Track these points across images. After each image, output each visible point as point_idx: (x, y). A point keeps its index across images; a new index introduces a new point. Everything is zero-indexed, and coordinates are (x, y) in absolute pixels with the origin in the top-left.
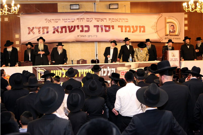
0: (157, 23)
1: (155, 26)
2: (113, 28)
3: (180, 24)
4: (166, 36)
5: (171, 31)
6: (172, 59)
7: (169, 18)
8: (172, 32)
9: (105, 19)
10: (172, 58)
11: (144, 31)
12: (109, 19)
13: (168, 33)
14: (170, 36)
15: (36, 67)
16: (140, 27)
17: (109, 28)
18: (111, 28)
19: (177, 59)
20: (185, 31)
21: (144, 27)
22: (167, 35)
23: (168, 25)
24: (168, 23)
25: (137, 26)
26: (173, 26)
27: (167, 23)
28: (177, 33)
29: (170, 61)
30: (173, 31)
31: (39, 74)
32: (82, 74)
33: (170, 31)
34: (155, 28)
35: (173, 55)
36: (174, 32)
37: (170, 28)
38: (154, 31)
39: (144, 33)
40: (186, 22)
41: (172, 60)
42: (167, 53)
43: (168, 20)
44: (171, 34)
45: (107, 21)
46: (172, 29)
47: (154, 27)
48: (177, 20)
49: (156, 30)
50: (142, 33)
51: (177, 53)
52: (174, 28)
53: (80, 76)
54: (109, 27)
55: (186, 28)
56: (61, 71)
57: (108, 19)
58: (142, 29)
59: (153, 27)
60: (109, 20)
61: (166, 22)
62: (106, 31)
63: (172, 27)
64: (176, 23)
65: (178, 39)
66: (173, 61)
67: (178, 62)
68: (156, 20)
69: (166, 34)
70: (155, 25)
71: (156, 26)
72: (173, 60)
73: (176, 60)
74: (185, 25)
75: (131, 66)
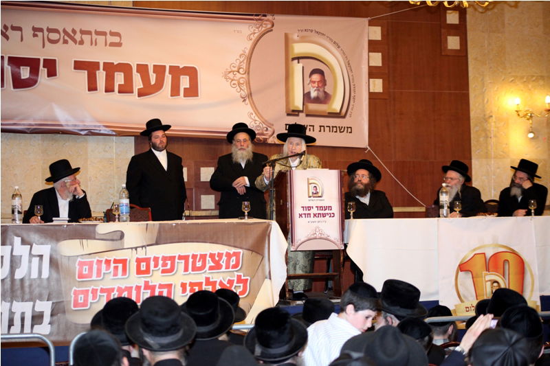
0: (250, 58)
1: (241, 71)
2: (52, 73)
3: (349, 64)
4: (288, 115)
5: (314, 94)
6: (309, 208)
7: (303, 40)
8: (317, 100)
9: (14, 28)
10: (310, 204)
11: (192, 91)
12: (35, 29)
13: (298, 103)
14: (307, 115)
16: (176, 72)
17: (35, 71)
18: (43, 71)
19: (330, 208)
20: (373, 97)
21: (192, 72)
22: (295, 113)
23: (297, 67)
24: (298, 58)
25: (164, 67)
26: (320, 72)
27: (293, 59)
28: (336, 106)
29: (301, 215)
30: (321, 95)
33: (307, 96)
34: (241, 81)
35: (312, 190)
36: (325, 98)
37: (307, 80)
38: (235, 93)
39: (191, 101)
40: (377, 59)
41: (307, 212)
42: (286, 183)
43: (299, 48)
44: (313, 107)
45: (22, 40)
46: (316, 85)
47: (238, 75)
48: (339, 47)
49: (244, 87)
50: (181, 99)
51: (329, 181)
52: (323, 82)
54: (33, 64)
55: (378, 86)
57: (28, 32)
58: (185, 82)
59: (231, 75)
60: (35, 35)
61: (291, 57)
62: (19, 83)
63: (316, 77)
64: (333, 59)
65: (341, 130)
66: (315, 215)
67: (336, 221)
68: (249, 45)
69: (292, 108)
70: (244, 66)
71: (248, 72)
72: (314, 211)
73: (327, 211)
74: (373, 73)
75: (122, 236)
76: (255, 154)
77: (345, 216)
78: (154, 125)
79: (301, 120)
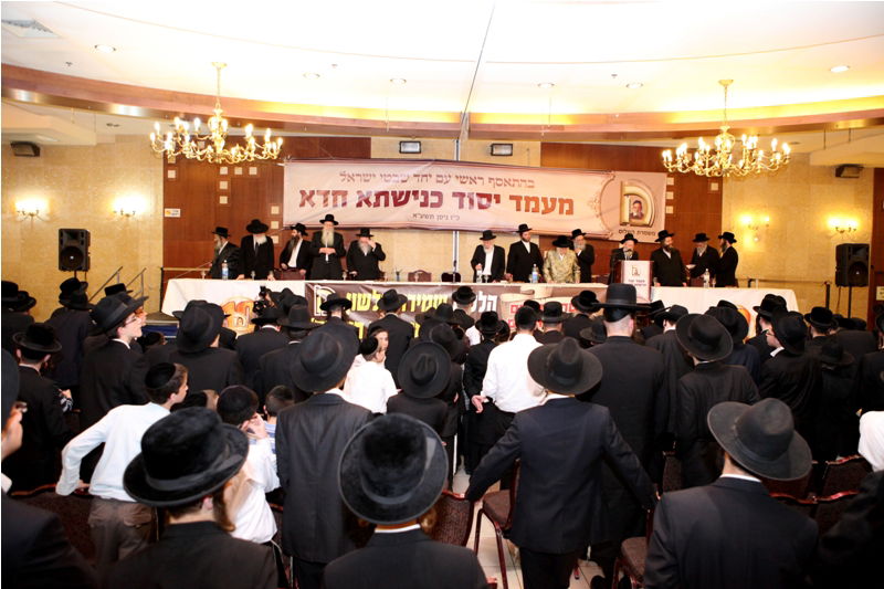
0: (601, 194)
1: (597, 201)
2: (498, 202)
3: (655, 198)
4: (621, 224)
5: (635, 214)
7: (631, 185)
8: (637, 217)
9: (480, 178)
10: (633, 279)
11: (570, 212)
12: (490, 179)
13: (626, 219)
15: (313, 284)
16: (562, 201)
17: (489, 200)
18: (494, 200)
19: (644, 280)
20: (667, 216)
21: (570, 202)
22: (624, 224)
23: (627, 199)
24: (628, 195)
25: (556, 199)
26: (639, 202)
27: (625, 195)
28: (647, 220)
30: (639, 215)
31: (319, 299)
32: (419, 304)
33: (631, 215)
34: (597, 207)
35: (634, 272)
36: (641, 216)
37: (632, 207)
38: (593, 212)
39: (570, 217)
40: (671, 196)
43: (628, 189)
44: (634, 221)
45: (483, 184)
46: (637, 209)
47: (595, 204)
48: (650, 188)
49: (598, 210)
50: (564, 216)
51: (644, 267)
52: (641, 208)
53: (413, 309)
54: (488, 197)
55: (670, 210)
56: (369, 295)
57: (486, 180)
58: (566, 207)
59: (591, 204)
60: (490, 182)
61: (623, 194)
62: (481, 207)
63: (637, 205)
64: (647, 195)
65: (649, 233)
67: (647, 287)
68: (601, 187)
69: (623, 221)
70: (598, 198)
71: (600, 202)
73: (642, 283)
74: (668, 203)
75: (534, 292)
76: (587, 246)
77: (652, 284)
78: (523, 228)
79: (629, 228)
